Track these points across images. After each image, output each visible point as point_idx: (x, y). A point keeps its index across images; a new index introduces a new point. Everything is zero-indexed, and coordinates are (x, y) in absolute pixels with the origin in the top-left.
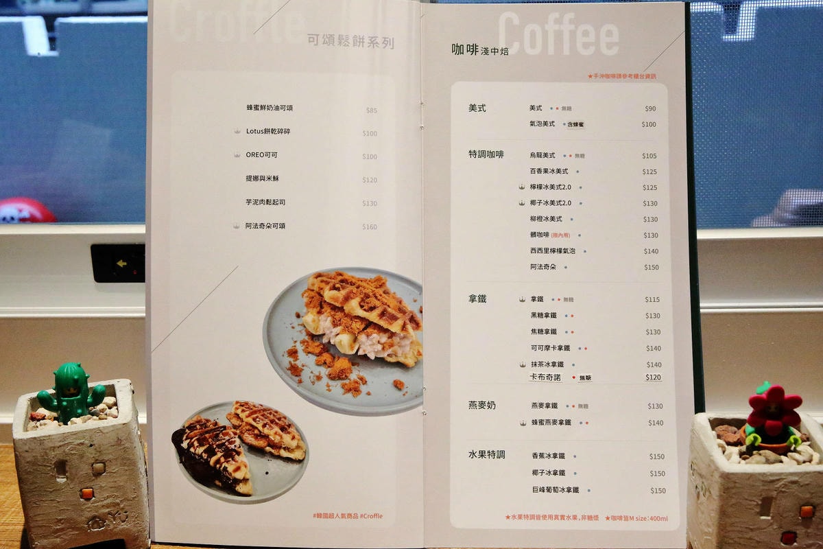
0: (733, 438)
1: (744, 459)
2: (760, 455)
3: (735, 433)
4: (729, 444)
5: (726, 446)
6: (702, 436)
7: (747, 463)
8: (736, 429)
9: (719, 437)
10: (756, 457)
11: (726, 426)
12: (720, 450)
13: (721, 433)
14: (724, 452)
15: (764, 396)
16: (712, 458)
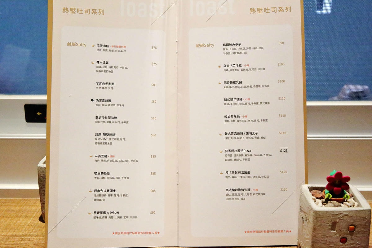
0: (319, 196)
1: (324, 205)
2: (331, 203)
3: (320, 193)
4: (317, 198)
5: (316, 199)
6: (305, 195)
7: (325, 207)
8: (321, 192)
9: (313, 195)
10: (329, 204)
11: (316, 190)
12: (313, 201)
13: (314, 194)
14: (315, 202)
15: (333, 176)
16: (310, 204)
